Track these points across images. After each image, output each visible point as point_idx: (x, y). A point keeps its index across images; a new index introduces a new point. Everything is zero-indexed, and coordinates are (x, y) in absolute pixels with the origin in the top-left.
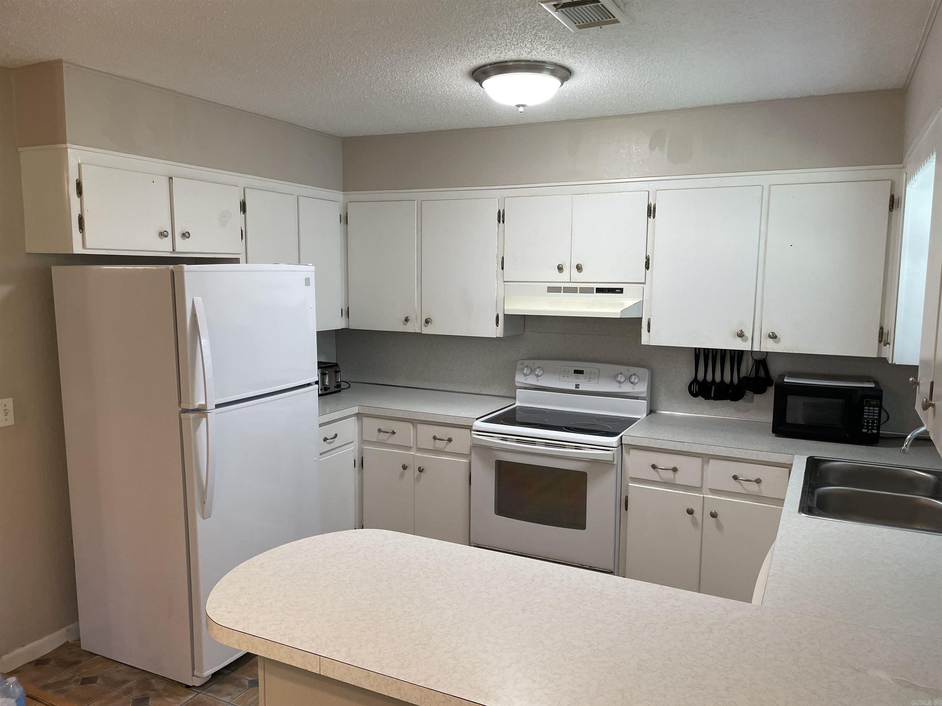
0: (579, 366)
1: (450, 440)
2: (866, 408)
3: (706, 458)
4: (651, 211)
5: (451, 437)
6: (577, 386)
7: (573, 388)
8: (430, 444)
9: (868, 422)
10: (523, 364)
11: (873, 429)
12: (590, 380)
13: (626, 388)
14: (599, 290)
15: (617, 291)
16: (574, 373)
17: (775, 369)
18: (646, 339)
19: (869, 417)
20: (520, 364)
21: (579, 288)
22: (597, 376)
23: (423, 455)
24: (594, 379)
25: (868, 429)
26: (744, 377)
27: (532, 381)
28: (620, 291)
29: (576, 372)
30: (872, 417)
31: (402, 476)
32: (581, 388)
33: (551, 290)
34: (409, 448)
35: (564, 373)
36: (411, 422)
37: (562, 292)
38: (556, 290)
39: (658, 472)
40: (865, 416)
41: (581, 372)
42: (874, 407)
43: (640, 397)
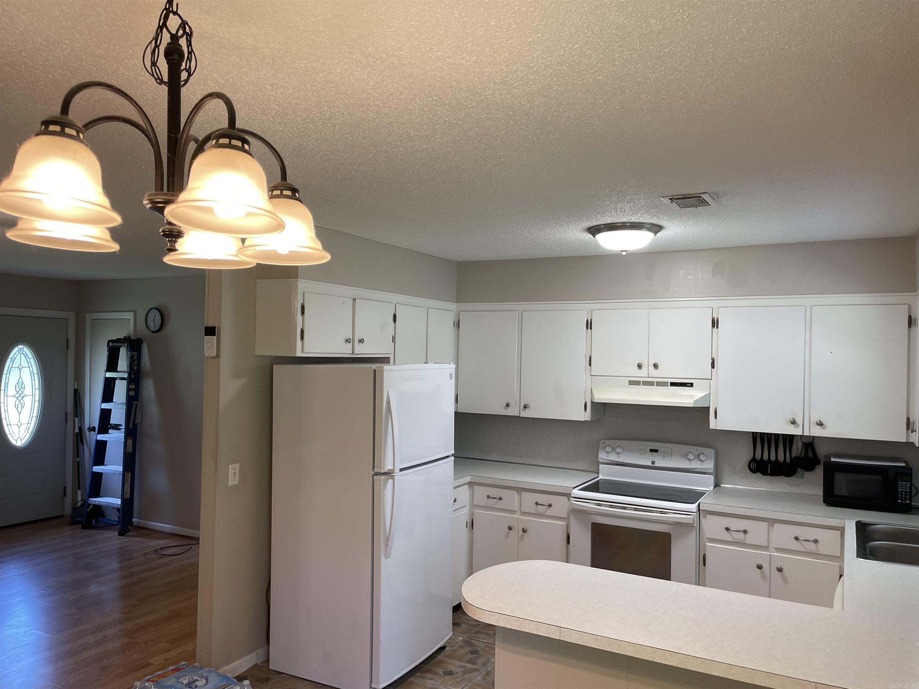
0: (654, 445)
1: (550, 506)
2: (900, 483)
3: (771, 522)
4: (715, 323)
5: (551, 503)
6: (653, 463)
7: (650, 464)
8: (533, 509)
9: (902, 494)
10: (605, 443)
11: (906, 500)
12: (663, 458)
13: (696, 465)
14: (673, 384)
15: (688, 385)
16: (650, 451)
17: (821, 451)
18: (713, 424)
19: (903, 490)
20: (602, 443)
21: (655, 382)
22: (670, 454)
23: (525, 518)
24: (667, 457)
25: (902, 499)
26: (796, 457)
27: (613, 457)
28: (690, 385)
29: (651, 451)
30: (905, 490)
31: (507, 536)
32: (657, 464)
33: (631, 383)
34: (513, 512)
35: (641, 452)
36: (517, 490)
37: (641, 385)
38: (637, 383)
39: (730, 533)
40: (899, 490)
41: (656, 451)
42: (906, 482)
43: (707, 472)
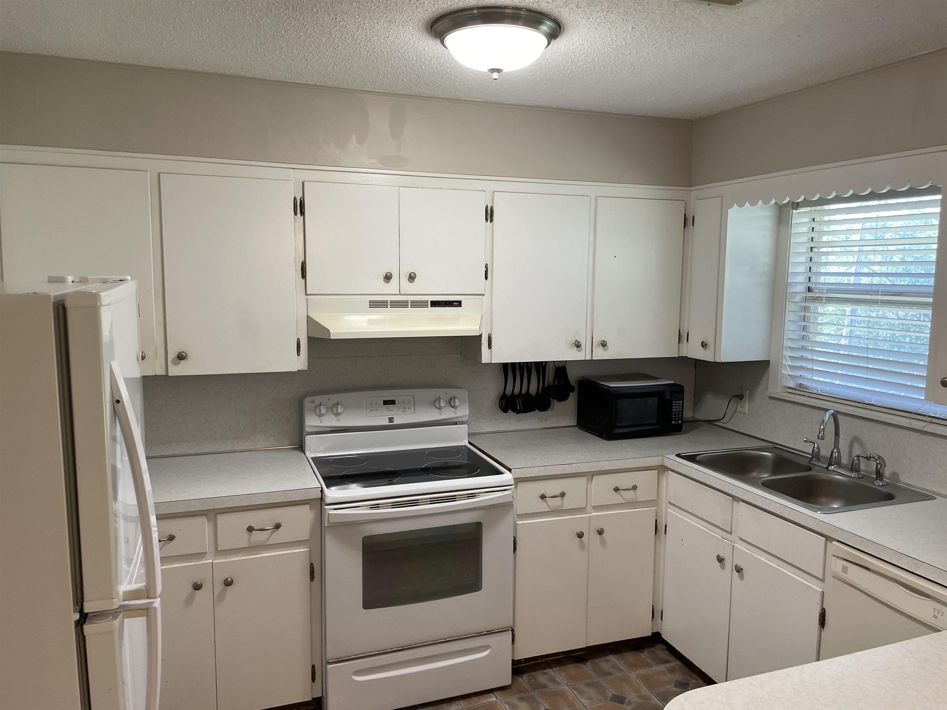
0: (389, 395)
1: (278, 526)
2: (674, 402)
3: (591, 475)
4: (489, 215)
5: (278, 522)
6: (391, 420)
7: (387, 423)
8: (243, 540)
9: (675, 413)
10: (313, 402)
11: (678, 420)
12: (404, 410)
13: (448, 414)
14: (435, 304)
15: (454, 304)
16: (384, 404)
18: (486, 357)
19: (676, 410)
20: (309, 402)
21: (409, 302)
22: (414, 404)
23: (228, 560)
24: (409, 408)
25: (675, 421)
27: (330, 421)
28: (458, 304)
29: (386, 403)
30: (678, 410)
31: (189, 601)
32: (396, 422)
33: (374, 304)
34: (201, 555)
35: (371, 407)
36: (205, 515)
37: (389, 306)
38: (381, 304)
39: (546, 501)
40: (674, 410)
41: (393, 402)
42: (679, 400)
43: (459, 422)
